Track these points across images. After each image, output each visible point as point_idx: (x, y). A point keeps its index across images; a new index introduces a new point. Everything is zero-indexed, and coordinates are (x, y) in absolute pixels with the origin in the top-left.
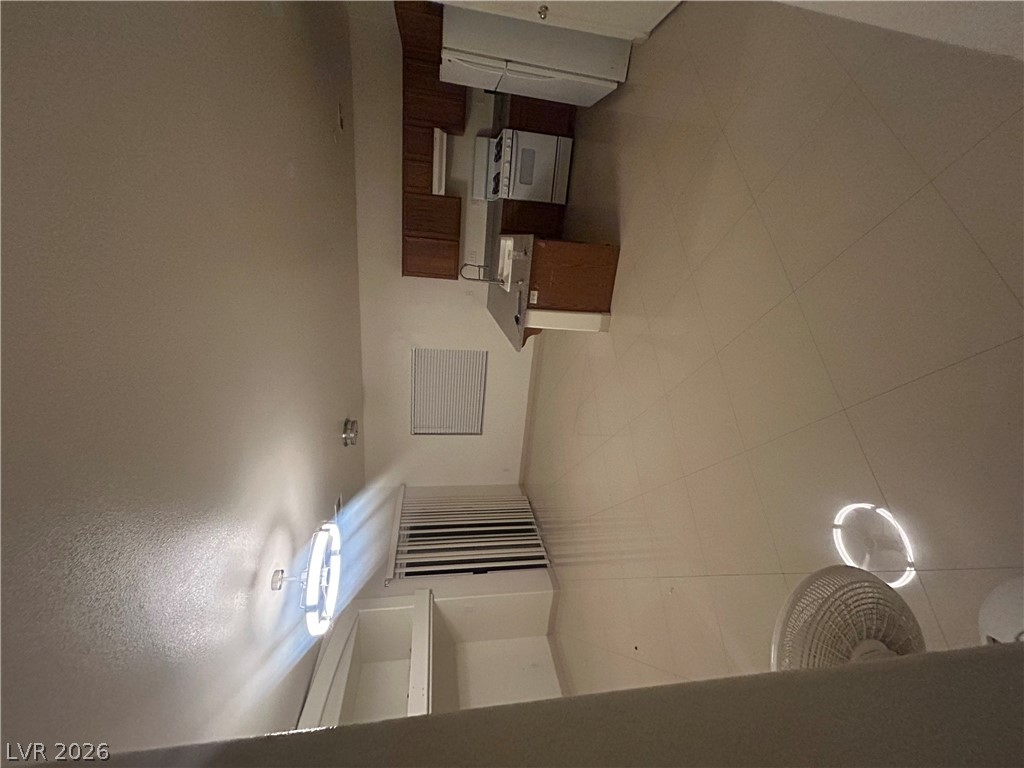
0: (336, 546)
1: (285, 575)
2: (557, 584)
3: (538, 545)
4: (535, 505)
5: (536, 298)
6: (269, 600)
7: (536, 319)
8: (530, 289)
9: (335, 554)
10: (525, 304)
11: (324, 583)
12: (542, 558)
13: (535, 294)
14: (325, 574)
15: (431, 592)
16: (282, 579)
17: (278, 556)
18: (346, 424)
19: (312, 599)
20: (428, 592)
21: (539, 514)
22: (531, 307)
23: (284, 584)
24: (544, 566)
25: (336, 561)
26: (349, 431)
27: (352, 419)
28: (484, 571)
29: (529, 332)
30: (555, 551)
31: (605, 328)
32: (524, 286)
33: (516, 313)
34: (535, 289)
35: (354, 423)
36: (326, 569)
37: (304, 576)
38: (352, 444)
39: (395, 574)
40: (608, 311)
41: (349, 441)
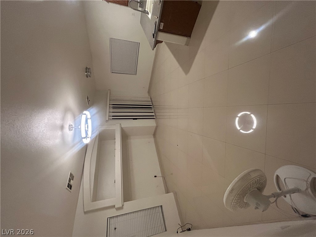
0: (89, 116)
1: (73, 126)
2: (157, 123)
3: (153, 112)
4: (152, 99)
9: (89, 119)
10: (157, 29)
12: (153, 116)
17: (69, 121)
18: (86, 69)
19: (83, 135)
20: (119, 124)
21: (153, 103)
23: (73, 129)
26: (88, 72)
28: (136, 119)
29: (158, 42)
30: (157, 114)
31: (187, 44)
33: (153, 32)
34: (162, 22)
35: (89, 69)
36: (87, 125)
39: (109, 119)
40: (190, 36)
41: (88, 76)
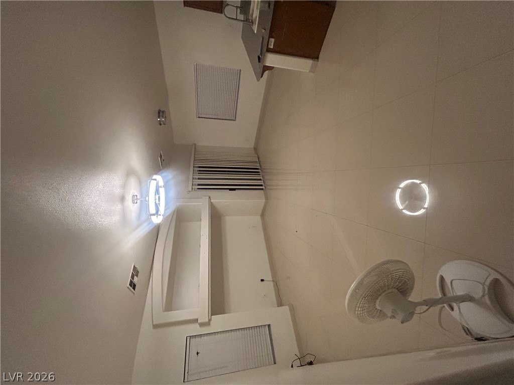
0: (161, 183)
1: (138, 197)
2: (267, 198)
3: (260, 180)
4: (261, 160)
5: (273, 44)
6: (133, 209)
7: (272, 60)
8: (269, 38)
9: (161, 187)
10: (265, 49)
11: (157, 202)
12: (261, 185)
13: (273, 40)
14: (157, 198)
15: (210, 197)
16: (137, 199)
18: (159, 113)
19: (153, 210)
20: (208, 197)
21: (262, 164)
22: (269, 50)
23: (138, 201)
24: (262, 189)
25: (162, 191)
26: (161, 117)
27: (162, 110)
28: (234, 189)
29: (266, 68)
30: (268, 183)
31: (313, 70)
32: (266, 33)
33: (259, 54)
34: (272, 37)
35: (163, 112)
36: (157, 196)
37: (147, 199)
38: (164, 124)
39: (192, 189)
40: (318, 58)
41: (162, 123)
